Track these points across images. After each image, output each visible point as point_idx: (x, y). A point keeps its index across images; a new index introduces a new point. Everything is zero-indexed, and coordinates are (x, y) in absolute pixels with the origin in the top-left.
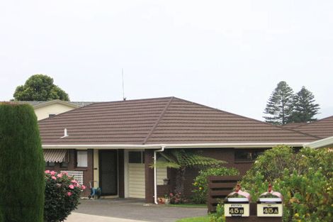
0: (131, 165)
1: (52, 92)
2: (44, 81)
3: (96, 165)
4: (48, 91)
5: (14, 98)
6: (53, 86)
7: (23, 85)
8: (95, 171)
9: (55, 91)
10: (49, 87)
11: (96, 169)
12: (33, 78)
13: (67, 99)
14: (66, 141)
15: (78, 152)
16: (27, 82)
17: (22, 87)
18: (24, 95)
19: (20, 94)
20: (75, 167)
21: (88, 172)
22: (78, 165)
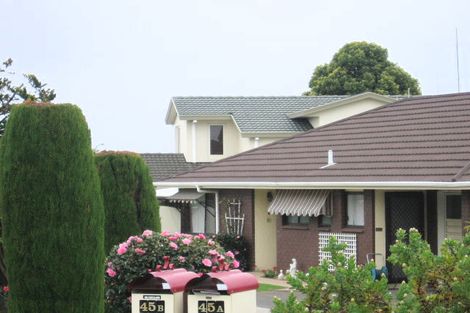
0: (451, 222)
1: (384, 76)
2: (367, 55)
3: (380, 221)
4: (377, 74)
5: (309, 90)
6: (388, 64)
7: (328, 63)
8: (377, 233)
9: (391, 74)
10: (378, 66)
11: (380, 230)
12: (347, 49)
13: (415, 91)
14: (330, 174)
15: (350, 198)
16: (336, 59)
17: (325, 68)
18: (328, 84)
19: (322, 81)
20: (345, 226)
21: (365, 236)
22: (350, 223)
